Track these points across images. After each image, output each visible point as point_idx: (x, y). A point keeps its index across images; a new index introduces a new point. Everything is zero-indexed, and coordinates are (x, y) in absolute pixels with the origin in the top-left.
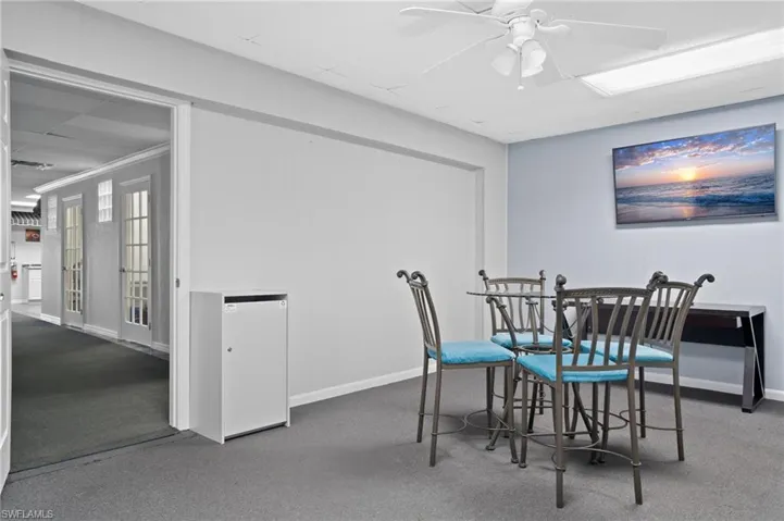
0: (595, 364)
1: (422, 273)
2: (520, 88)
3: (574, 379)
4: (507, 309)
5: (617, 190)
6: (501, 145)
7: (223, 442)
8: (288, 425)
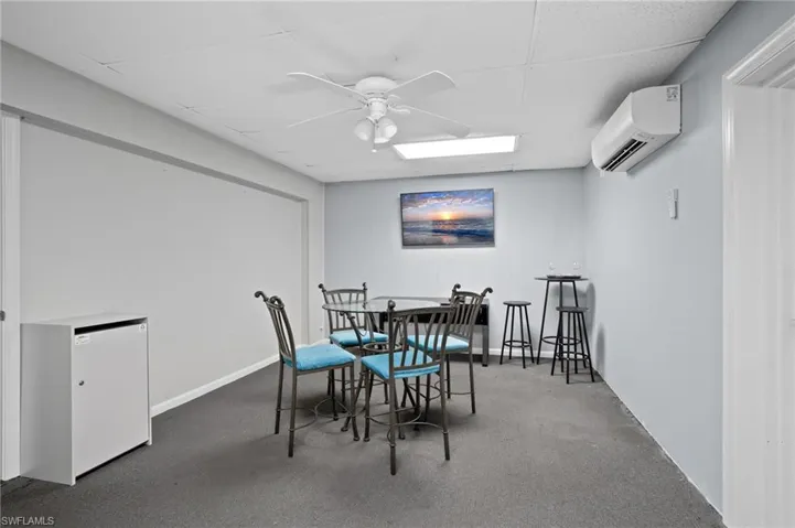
0: (417, 364)
1: (279, 297)
2: (374, 151)
3: (405, 376)
4: (355, 320)
5: (403, 223)
6: (321, 183)
7: (74, 482)
8: (150, 443)
